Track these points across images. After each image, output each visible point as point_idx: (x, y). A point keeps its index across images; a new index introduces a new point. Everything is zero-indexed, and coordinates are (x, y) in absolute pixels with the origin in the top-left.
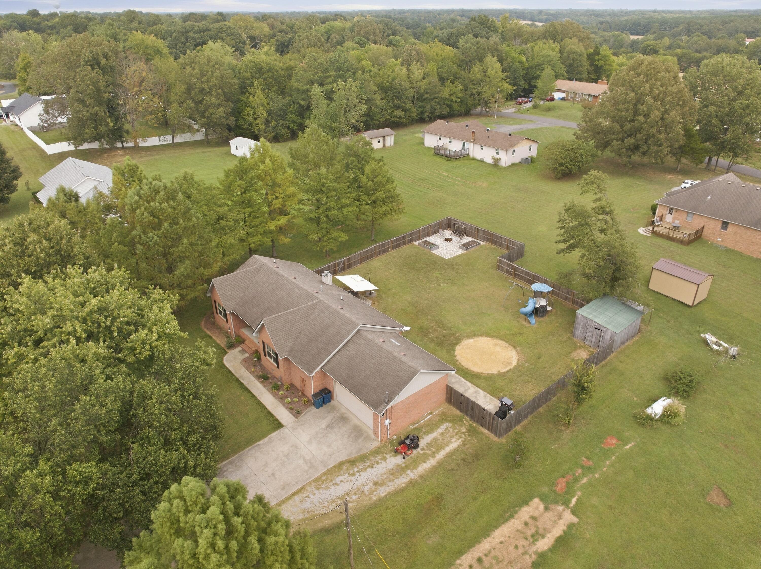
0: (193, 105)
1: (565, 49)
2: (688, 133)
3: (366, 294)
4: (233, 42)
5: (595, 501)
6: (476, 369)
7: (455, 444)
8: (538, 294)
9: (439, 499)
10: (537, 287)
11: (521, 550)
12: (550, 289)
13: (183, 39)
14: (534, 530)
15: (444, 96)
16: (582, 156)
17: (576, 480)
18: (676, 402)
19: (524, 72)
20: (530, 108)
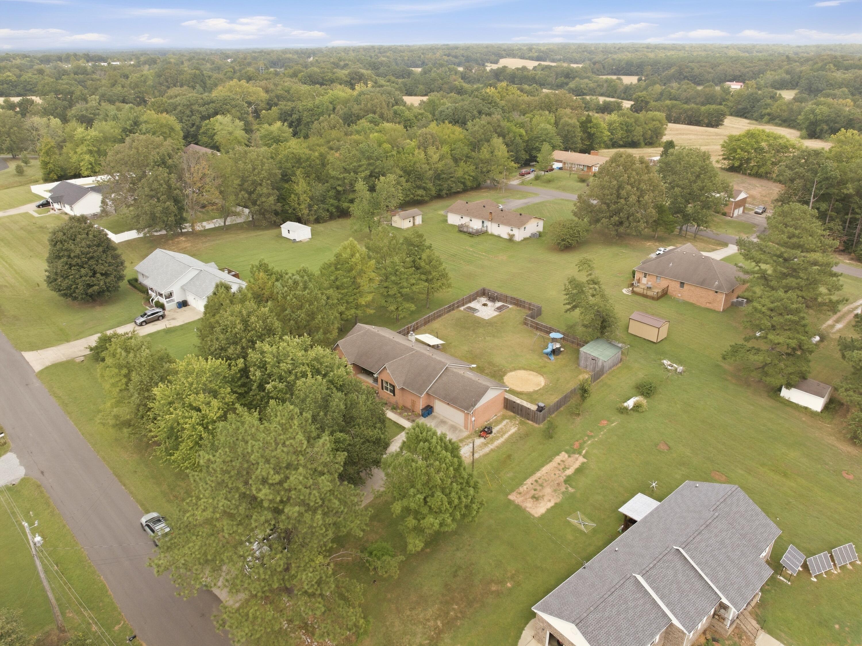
0: (246, 195)
1: (560, 119)
2: (660, 209)
3: (436, 347)
4: (238, 114)
5: (595, 451)
6: (518, 389)
7: (513, 430)
8: (554, 340)
9: (509, 457)
10: (553, 335)
11: (557, 475)
12: (562, 336)
13: (188, 112)
14: (563, 466)
15: (459, 175)
16: (578, 232)
17: (585, 442)
18: (642, 399)
19: (525, 144)
20: (532, 180)
